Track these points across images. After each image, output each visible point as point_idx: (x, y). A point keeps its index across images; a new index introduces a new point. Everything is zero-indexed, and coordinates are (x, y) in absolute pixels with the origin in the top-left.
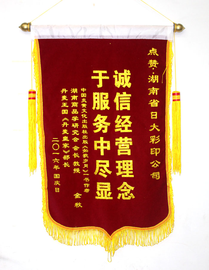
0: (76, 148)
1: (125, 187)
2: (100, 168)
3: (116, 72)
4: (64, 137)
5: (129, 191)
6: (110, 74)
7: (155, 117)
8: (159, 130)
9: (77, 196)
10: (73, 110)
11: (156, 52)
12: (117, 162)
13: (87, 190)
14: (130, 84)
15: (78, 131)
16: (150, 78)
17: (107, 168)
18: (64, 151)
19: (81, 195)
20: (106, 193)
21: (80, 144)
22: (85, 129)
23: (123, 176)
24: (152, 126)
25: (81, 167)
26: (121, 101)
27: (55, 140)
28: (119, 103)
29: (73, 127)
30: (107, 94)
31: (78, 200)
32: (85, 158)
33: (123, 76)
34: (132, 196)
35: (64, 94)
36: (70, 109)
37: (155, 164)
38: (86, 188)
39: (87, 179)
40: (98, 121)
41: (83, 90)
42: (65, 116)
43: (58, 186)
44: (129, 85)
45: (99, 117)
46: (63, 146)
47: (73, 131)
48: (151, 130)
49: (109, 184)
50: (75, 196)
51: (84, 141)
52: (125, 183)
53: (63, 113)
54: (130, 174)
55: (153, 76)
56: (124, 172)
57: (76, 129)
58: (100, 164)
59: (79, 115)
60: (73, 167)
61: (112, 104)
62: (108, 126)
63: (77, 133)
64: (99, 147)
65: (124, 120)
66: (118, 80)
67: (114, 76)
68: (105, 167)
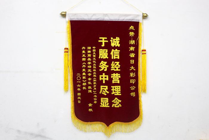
0: (90, 79)
1: (116, 101)
2: (103, 90)
3: (112, 38)
4: (83, 73)
5: (118, 103)
6: (109, 39)
7: (133, 62)
8: (135, 70)
9: (90, 105)
11: (133, 28)
12: (112, 87)
13: (95, 102)
14: (119, 45)
16: (130, 42)
17: (107, 90)
18: (83, 81)
19: (92, 105)
20: (106, 103)
21: (92, 77)
22: (95, 69)
23: (115, 94)
24: (131, 68)
25: (92, 90)
27: (79, 74)
28: (114, 55)
29: (88, 68)
30: (107, 50)
31: (90, 108)
32: (94, 85)
33: (116, 40)
34: (120, 105)
35: (83, 50)
36: (87, 58)
37: (133, 88)
38: (95, 101)
39: (95, 96)
40: (102, 65)
41: (94, 48)
42: (84, 61)
43: (79, 100)
45: (102, 62)
46: (83, 78)
47: (88, 70)
48: (130, 70)
49: (107, 99)
50: (89, 105)
51: (94, 75)
52: (116, 98)
54: (119, 93)
55: (132, 40)
56: (116, 92)
57: (90, 69)
58: (103, 88)
59: (92, 61)
60: (88, 89)
61: (109, 55)
62: (107, 67)
63: (91, 71)
64: (102, 79)
65: (116, 64)
66: (113, 43)
67: (111, 41)
68: (105, 89)
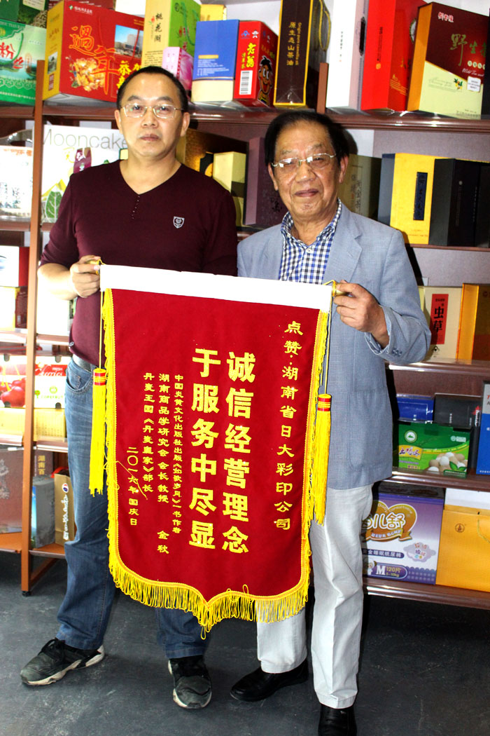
0: (163, 466)
1: (234, 535)
2: (198, 500)
3: (232, 354)
4: (145, 448)
5: (239, 541)
6: (223, 356)
7: (287, 434)
8: (291, 455)
9: (163, 535)
10: (162, 407)
11: (298, 329)
12: (225, 494)
13: (177, 530)
14: (253, 376)
15: (167, 441)
16: (285, 370)
17: (210, 501)
18: (145, 468)
19: (168, 535)
20: (205, 538)
21: (169, 459)
22: (178, 438)
23: (232, 517)
24: (280, 448)
25: (170, 495)
26: (236, 403)
27: (132, 450)
28: (234, 405)
29: (160, 434)
30: (215, 388)
31: (163, 542)
32: (176, 482)
33: (243, 363)
34: (244, 549)
35: (148, 381)
36: (157, 406)
37: (283, 507)
38: (176, 526)
39: (177, 514)
40: (199, 429)
41: (178, 377)
42: (148, 415)
43: (134, 516)
44: (251, 379)
45: (200, 422)
46: (143, 460)
47: (160, 440)
48: (279, 454)
49: (210, 526)
50: (159, 536)
51: (176, 456)
52: (234, 529)
53: (145, 411)
54: (242, 516)
55: (289, 367)
56: (234, 512)
57: (164, 437)
58: (199, 494)
59: (170, 417)
60: (157, 493)
61: (222, 404)
62: (214, 438)
63: (166, 443)
64: (198, 469)
65: (238, 432)
66: (234, 368)
67: (229, 361)
68: (206, 499)
